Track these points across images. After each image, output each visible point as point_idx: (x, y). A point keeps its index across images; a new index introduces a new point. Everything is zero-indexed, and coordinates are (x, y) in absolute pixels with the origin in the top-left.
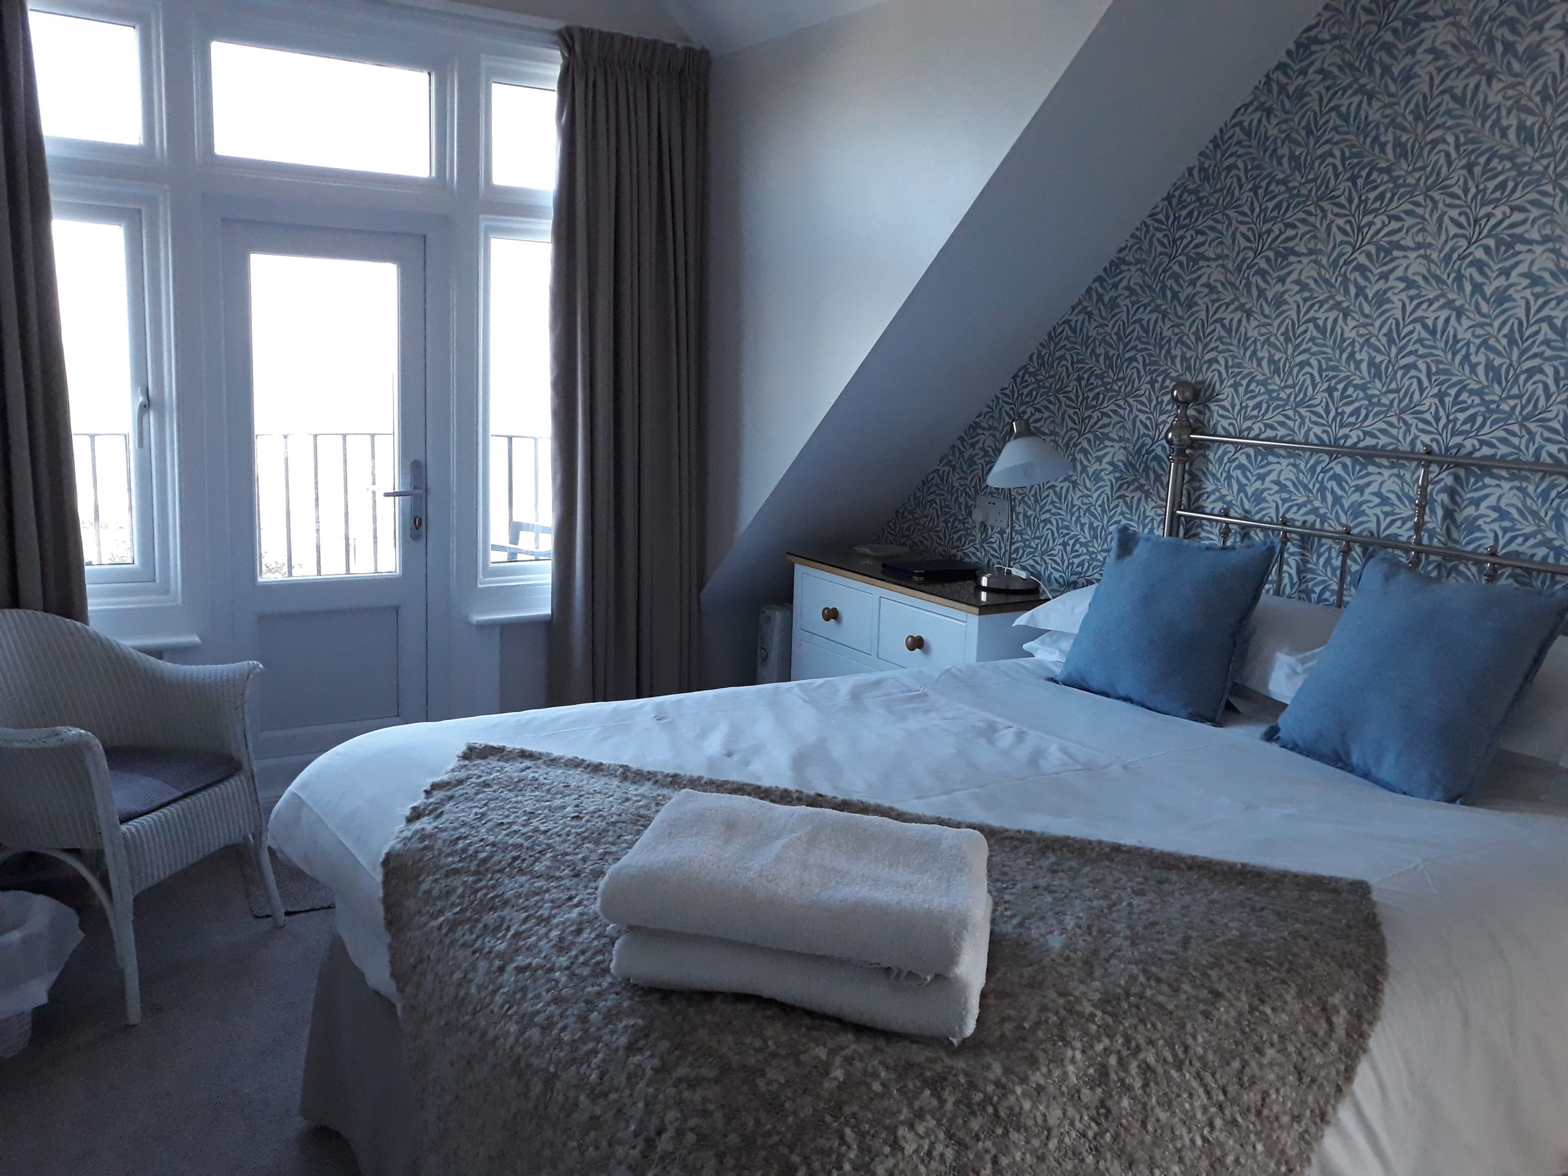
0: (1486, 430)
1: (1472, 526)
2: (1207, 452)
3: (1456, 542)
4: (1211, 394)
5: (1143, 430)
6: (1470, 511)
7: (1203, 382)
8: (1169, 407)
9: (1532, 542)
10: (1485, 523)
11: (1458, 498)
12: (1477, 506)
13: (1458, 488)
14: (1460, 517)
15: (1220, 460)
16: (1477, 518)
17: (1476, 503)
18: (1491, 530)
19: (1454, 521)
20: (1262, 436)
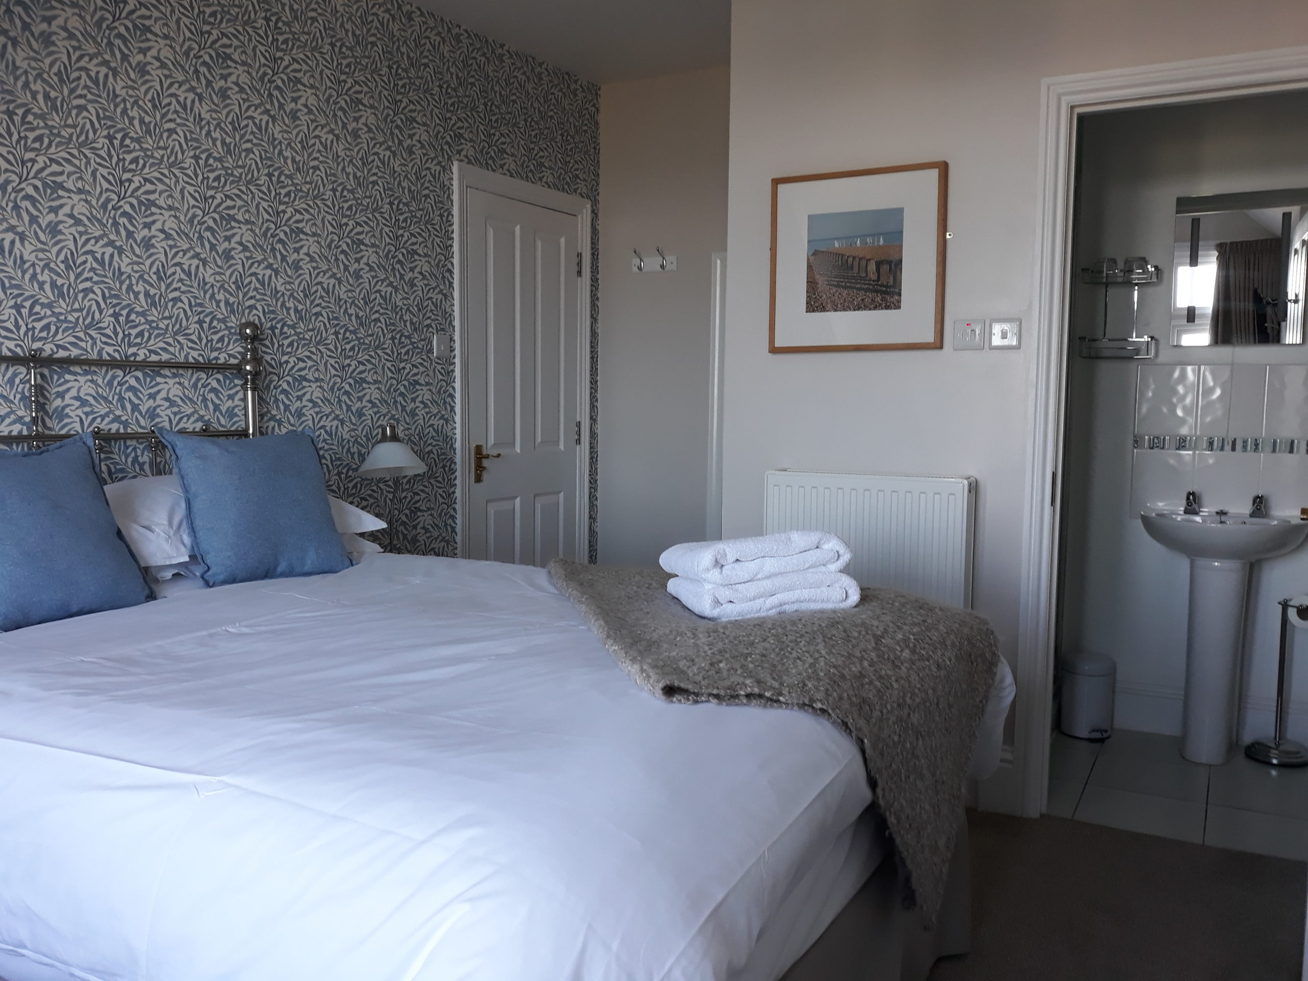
0: (59, 336)
1: (61, 414)
3: (49, 429)
6: (58, 402)
9: (107, 420)
10: (71, 410)
11: (46, 393)
12: (63, 398)
13: (46, 385)
14: (50, 408)
16: (63, 408)
17: (61, 395)
18: (77, 416)
19: (47, 413)
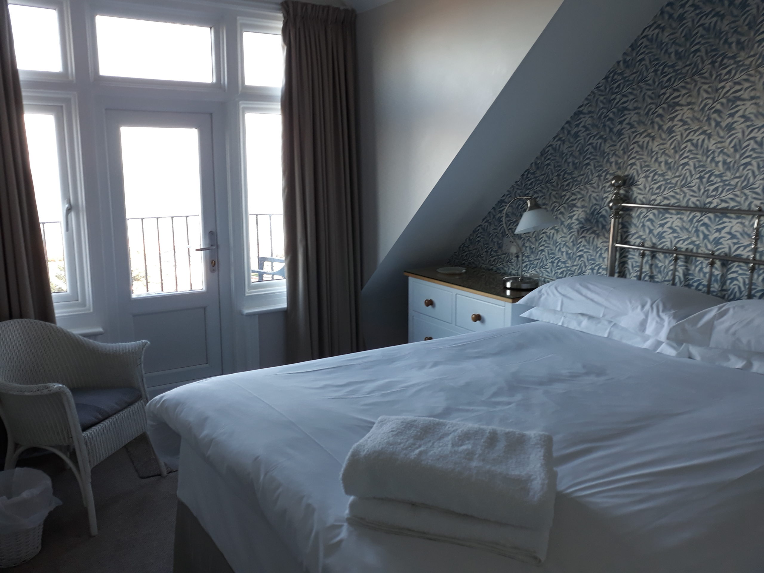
2: (631, 213)
4: (633, 182)
5: (595, 202)
7: (627, 176)
8: (609, 189)
15: (639, 216)
20: (662, 204)
